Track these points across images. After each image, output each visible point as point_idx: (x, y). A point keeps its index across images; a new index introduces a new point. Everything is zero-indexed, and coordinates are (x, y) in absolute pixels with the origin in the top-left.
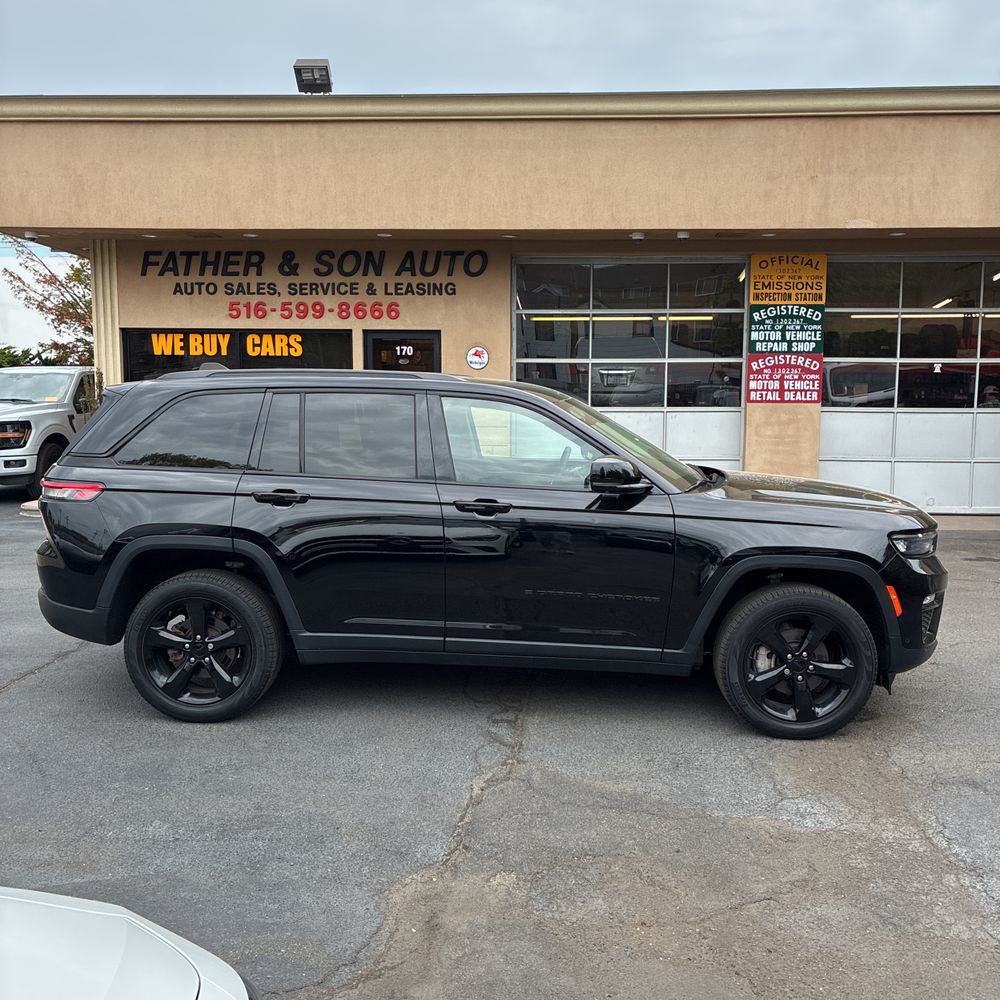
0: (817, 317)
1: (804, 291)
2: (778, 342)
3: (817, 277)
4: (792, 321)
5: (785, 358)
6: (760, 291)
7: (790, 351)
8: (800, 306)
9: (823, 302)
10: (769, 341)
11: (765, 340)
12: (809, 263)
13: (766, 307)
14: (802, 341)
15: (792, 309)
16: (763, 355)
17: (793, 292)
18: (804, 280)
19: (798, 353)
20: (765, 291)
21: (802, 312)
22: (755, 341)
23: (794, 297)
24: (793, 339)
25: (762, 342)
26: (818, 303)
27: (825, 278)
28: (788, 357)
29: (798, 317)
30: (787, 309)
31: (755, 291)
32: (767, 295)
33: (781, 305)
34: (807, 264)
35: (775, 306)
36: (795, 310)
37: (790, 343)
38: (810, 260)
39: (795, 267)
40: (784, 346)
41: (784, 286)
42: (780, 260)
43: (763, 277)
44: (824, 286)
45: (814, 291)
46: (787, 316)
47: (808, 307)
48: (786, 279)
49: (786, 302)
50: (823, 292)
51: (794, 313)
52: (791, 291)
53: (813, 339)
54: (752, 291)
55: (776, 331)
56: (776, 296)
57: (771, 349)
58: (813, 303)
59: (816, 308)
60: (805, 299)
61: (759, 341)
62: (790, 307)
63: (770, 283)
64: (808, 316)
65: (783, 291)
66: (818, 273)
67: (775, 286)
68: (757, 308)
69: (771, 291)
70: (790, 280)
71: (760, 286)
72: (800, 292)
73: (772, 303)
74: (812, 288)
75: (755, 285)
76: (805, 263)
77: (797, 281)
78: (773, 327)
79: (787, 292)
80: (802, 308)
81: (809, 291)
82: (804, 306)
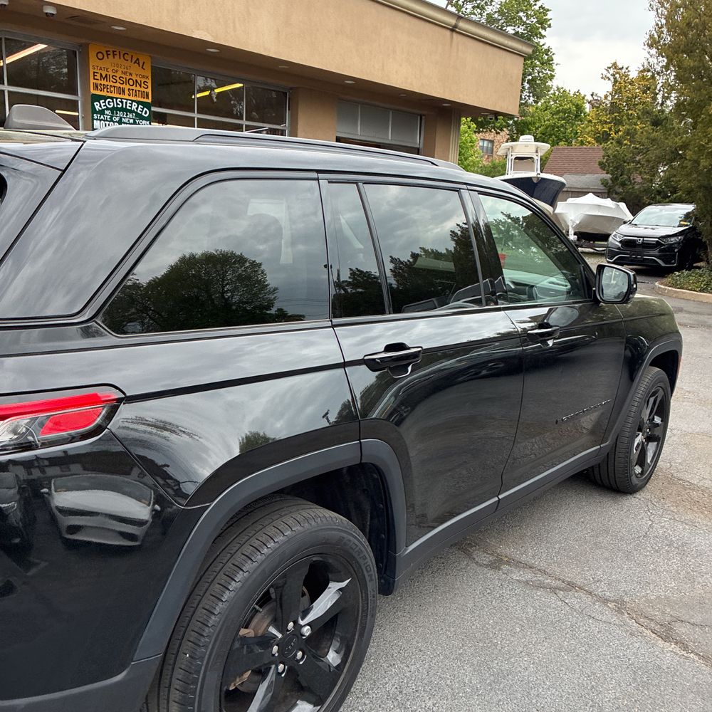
0: (146, 113)
1: (134, 87)
3: (143, 77)
4: (127, 115)
6: (99, 82)
8: (133, 101)
9: (150, 101)
12: (137, 62)
13: (105, 98)
15: (126, 103)
17: (127, 87)
18: (134, 77)
20: (103, 82)
21: (134, 108)
23: (127, 92)
26: (145, 100)
27: (150, 78)
29: (131, 112)
30: (122, 103)
31: (95, 81)
32: (105, 86)
33: (117, 99)
34: (135, 62)
35: (112, 98)
36: (128, 105)
38: (138, 59)
39: (126, 64)
41: (118, 80)
42: (114, 55)
43: (101, 69)
44: (150, 85)
45: (143, 89)
46: (122, 109)
47: (139, 103)
48: (119, 74)
49: (121, 96)
50: (149, 90)
51: (128, 107)
52: (124, 86)
54: (92, 81)
55: (114, 122)
56: (112, 89)
58: (142, 100)
59: (145, 105)
60: (136, 95)
62: (124, 101)
63: (106, 76)
64: (139, 111)
65: (118, 85)
66: (144, 73)
68: (97, 98)
69: (108, 83)
70: (123, 76)
71: (98, 77)
72: (131, 88)
73: (109, 94)
74: (140, 86)
75: (94, 76)
76: (133, 61)
77: (128, 77)
78: (111, 118)
79: (121, 86)
80: (134, 103)
81: (138, 88)
82: (135, 101)
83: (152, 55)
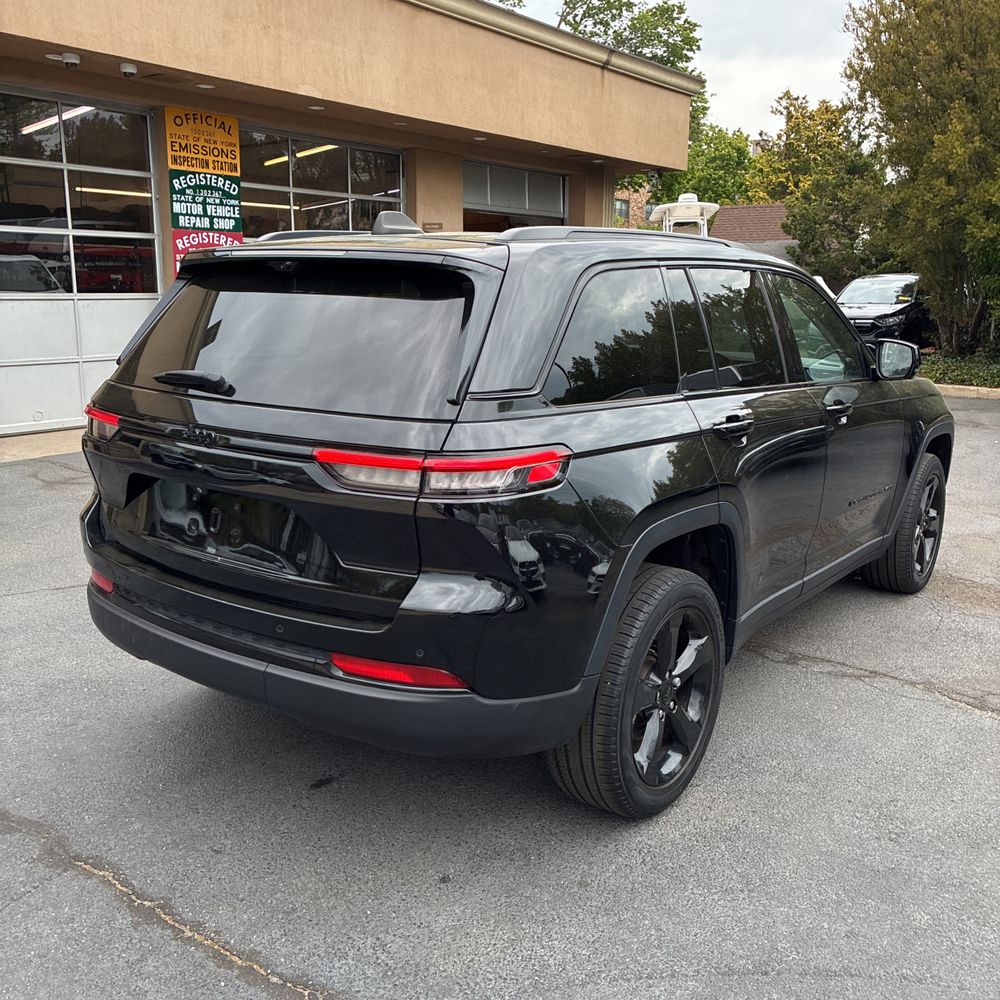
0: (234, 190)
1: (219, 158)
2: (200, 216)
3: (231, 144)
4: (212, 194)
5: (208, 236)
6: (178, 154)
7: (212, 229)
8: (218, 176)
9: (238, 174)
10: (192, 215)
11: (187, 214)
12: (222, 127)
13: (185, 173)
14: (222, 217)
15: (211, 179)
16: (187, 231)
17: (211, 158)
18: (219, 146)
19: (220, 231)
20: (183, 154)
21: (220, 184)
22: (178, 215)
23: (211, 165)
24: (214, 214)
25: (184, 215)
26: (234, 174)
27: (238, 145)
28: (211, 234)
29: (218, 189)
30: (205, 178)
31: (174, 153)
32: (185, 159)
33: (199, 174)
34: (220, 127)
35: (194, 173)
36: (213, 181)
37: (211, 218)
38: (223, 123)
39: (211, 129)
40: (206, 223)
41: (201, 151)
42: (195, 119)
43: (180, 137)
44: (238, 155)
45: (229, 160)
46: (206, 187)
47: (226, 178)
48: (201, 143)
49: (205, 170)
50: (237, 161)
51: (213, 184)
52: (207, 157)
53: (233, 216)
54: (170, 152)
55: (197, 203)
56: (194, 162)
57: (194, 224)
58: (229, 174)
59: (233, 180)
60: (222, 168)
61: (181, 214)
62: (209, 176)
63: (186, 145)
64: (226, 189)
65: (200, 156)
66: (230, 140)
67: (193, 150)
68: (177, 174)
69: (189, 155)
70: (206, 144)
71: (177, 147)
72: (216, 159)
73: (191, 169)
74: (227, 156)
75: (172, 146)
76: (218, 125)
77: (212, 146)
78: (193, 199)
79: (205, 158)
80: (220, 179)
81: (225, 159)
82: (221, 176)
83: (241, 117)
